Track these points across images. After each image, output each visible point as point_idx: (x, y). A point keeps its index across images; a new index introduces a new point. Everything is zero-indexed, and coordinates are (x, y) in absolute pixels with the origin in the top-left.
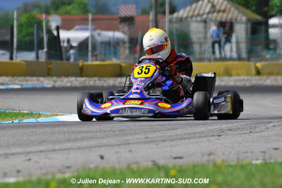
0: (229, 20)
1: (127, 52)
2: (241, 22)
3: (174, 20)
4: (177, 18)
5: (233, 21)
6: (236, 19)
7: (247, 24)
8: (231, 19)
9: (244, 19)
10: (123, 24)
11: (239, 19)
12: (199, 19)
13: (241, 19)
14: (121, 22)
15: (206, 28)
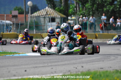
0: (53, 17)
1: (15, 29)
2: (58, 18)
3: (32, 17)
4: (33, 16)
5: (55, 17)
6: (56, 17)
7: (60, 19)
8: (54, 17)
9: (59, 16)
10: (13, 18)
11: (57, 16)
12: (42, 16)
13: (58, 17)
14: (12, 17)
15: (44, 20)
